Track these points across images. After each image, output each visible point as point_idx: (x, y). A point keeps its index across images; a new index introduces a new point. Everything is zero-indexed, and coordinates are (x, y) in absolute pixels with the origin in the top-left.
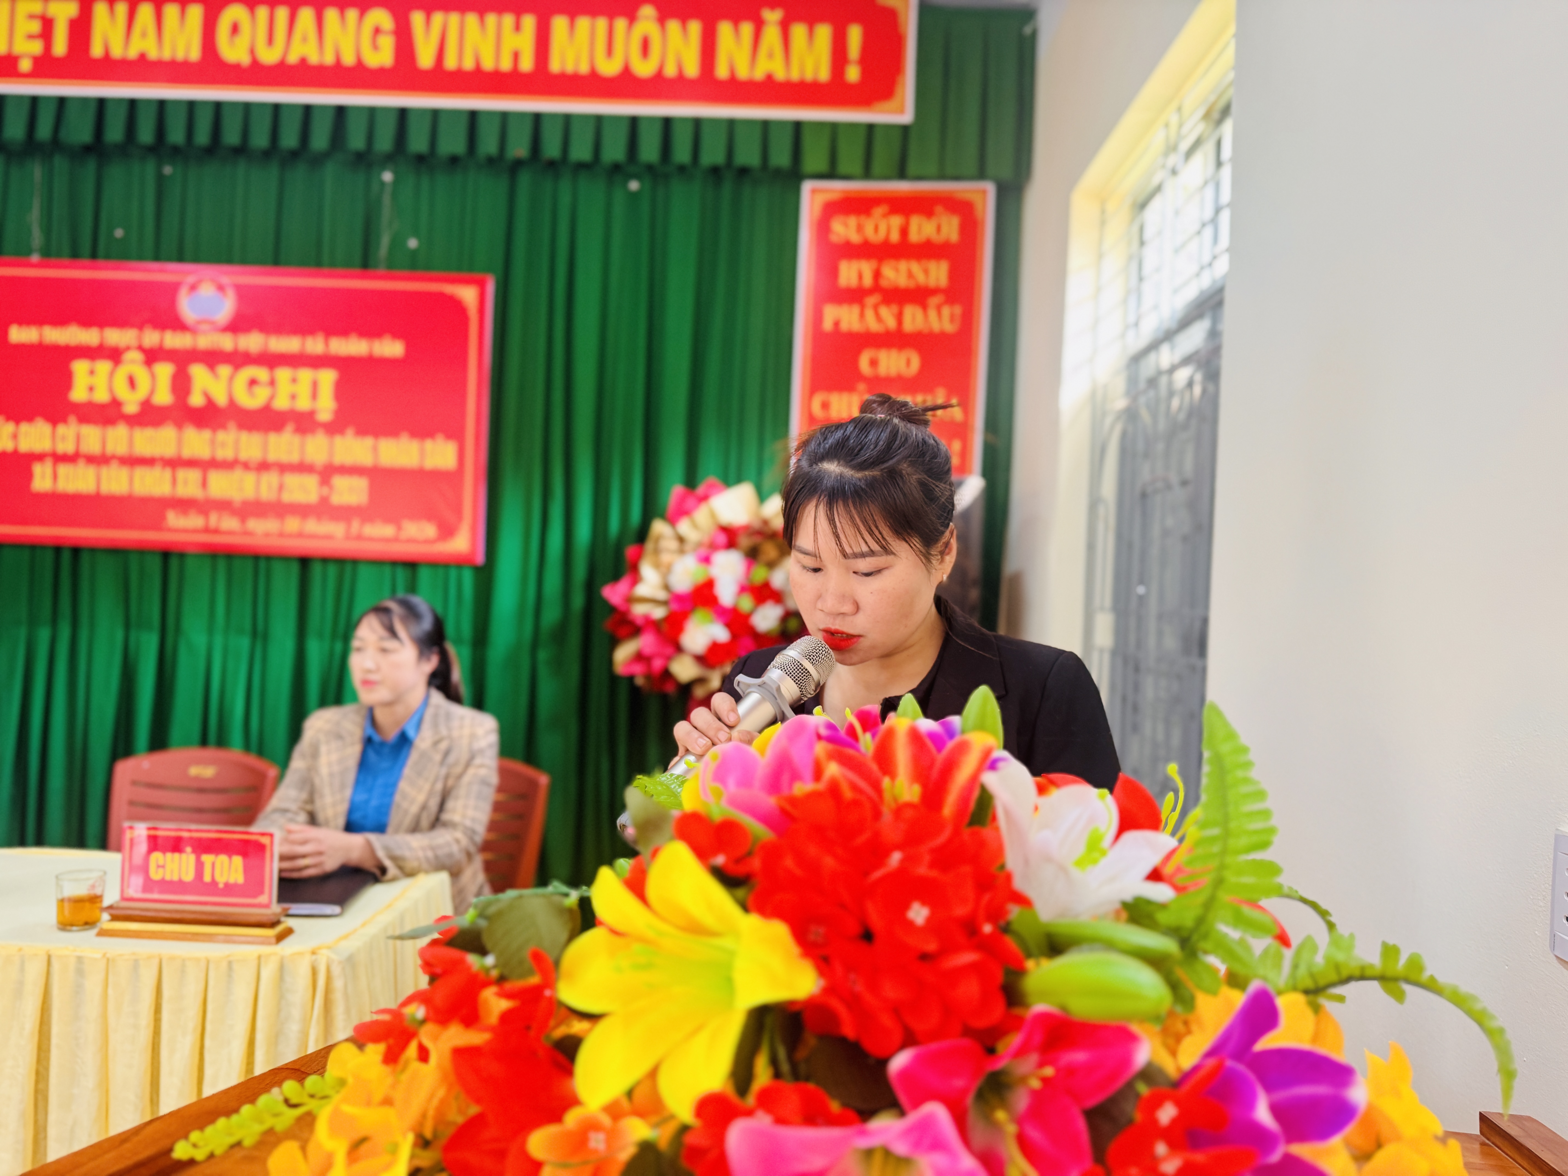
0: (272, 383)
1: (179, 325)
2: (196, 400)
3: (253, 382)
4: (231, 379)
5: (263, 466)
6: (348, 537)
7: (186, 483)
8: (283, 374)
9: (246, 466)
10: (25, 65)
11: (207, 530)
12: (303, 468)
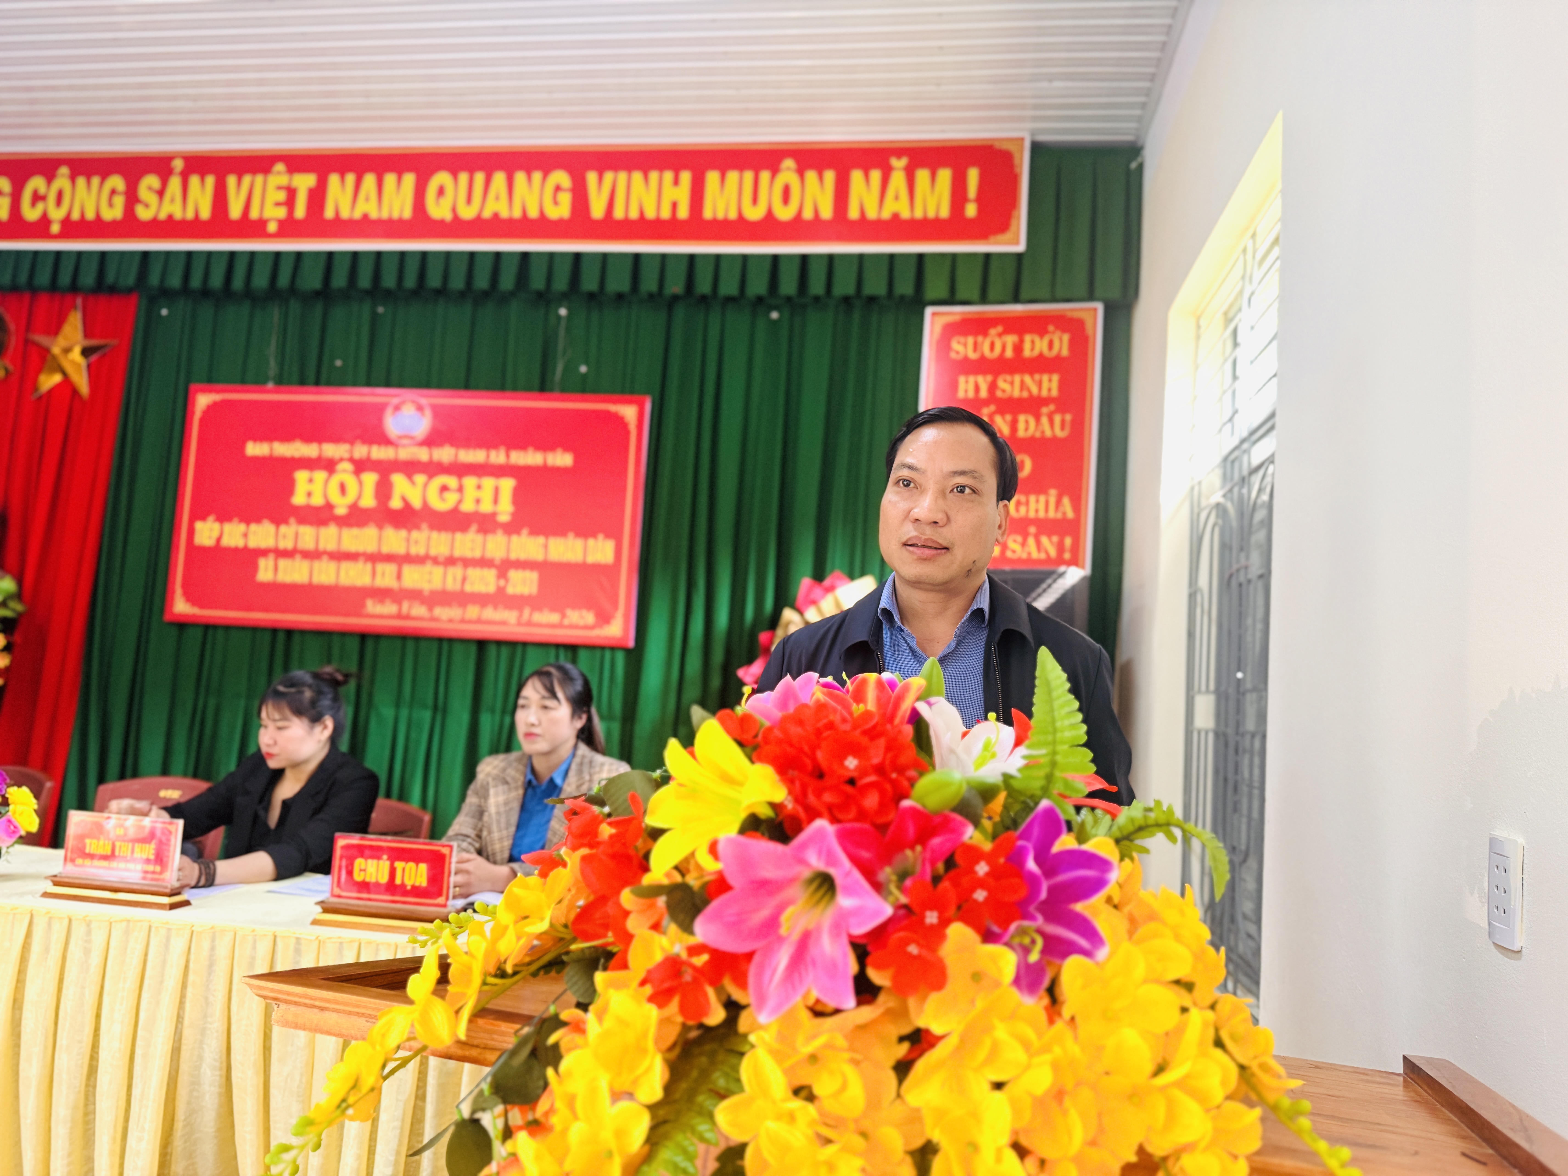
0: (460, 489)
1: (385, 441)
2: (396, 503)
3: (444, 489)
4: (426, 485)
5: (450, 561)
6: (519, 624)
7: (383, 574)
8: (470, 482)
9: (435, 561)
10: (272, 227)
11: (399, 616)
12: (484, 562)
